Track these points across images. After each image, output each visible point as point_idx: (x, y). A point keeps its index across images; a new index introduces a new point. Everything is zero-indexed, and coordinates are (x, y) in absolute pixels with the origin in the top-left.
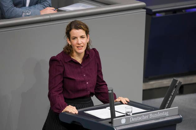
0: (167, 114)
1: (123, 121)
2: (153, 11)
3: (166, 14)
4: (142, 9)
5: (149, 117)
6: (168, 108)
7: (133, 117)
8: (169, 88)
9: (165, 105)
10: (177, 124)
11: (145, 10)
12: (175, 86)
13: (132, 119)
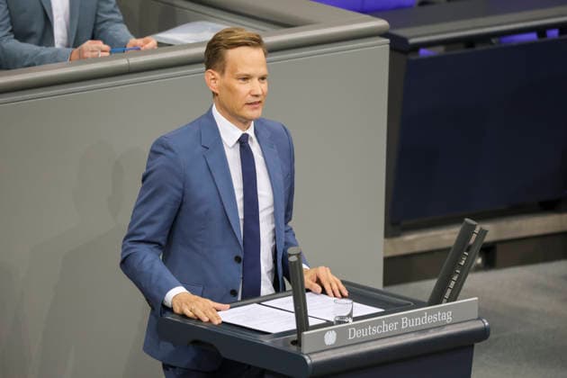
0: (448, 317)
1: (330, 338)
2: (412, 41)
3: (446, 50)
4: (378, 38)
5: (399, 326)
6: (450, 302)
7: (357, 327)
8: (451, 252)
9: (444, 292)
10: (476, 345)
11: (388, 41)
12: (466, 247)
13: (352, 331)
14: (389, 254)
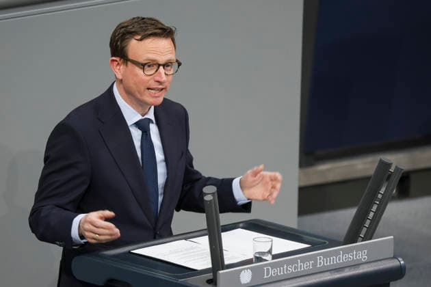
0: (363, 256)
1: (246, 277)
5: (314, 265)
6: (365, 240)
7: (273, 266)
8: (371, 180)
10: (391, 283)
13: (268, 270)
14: (303, 184)
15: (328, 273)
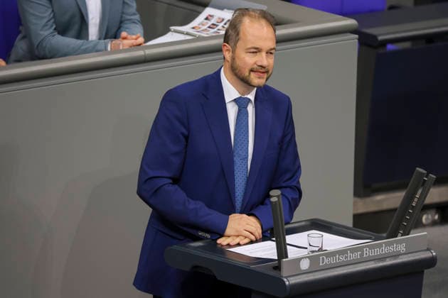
0: (402, 248)
5: (362, 255)
6: (404, 236)
7: (327, 255)
10: (426, 271)
15: (372, 262)
